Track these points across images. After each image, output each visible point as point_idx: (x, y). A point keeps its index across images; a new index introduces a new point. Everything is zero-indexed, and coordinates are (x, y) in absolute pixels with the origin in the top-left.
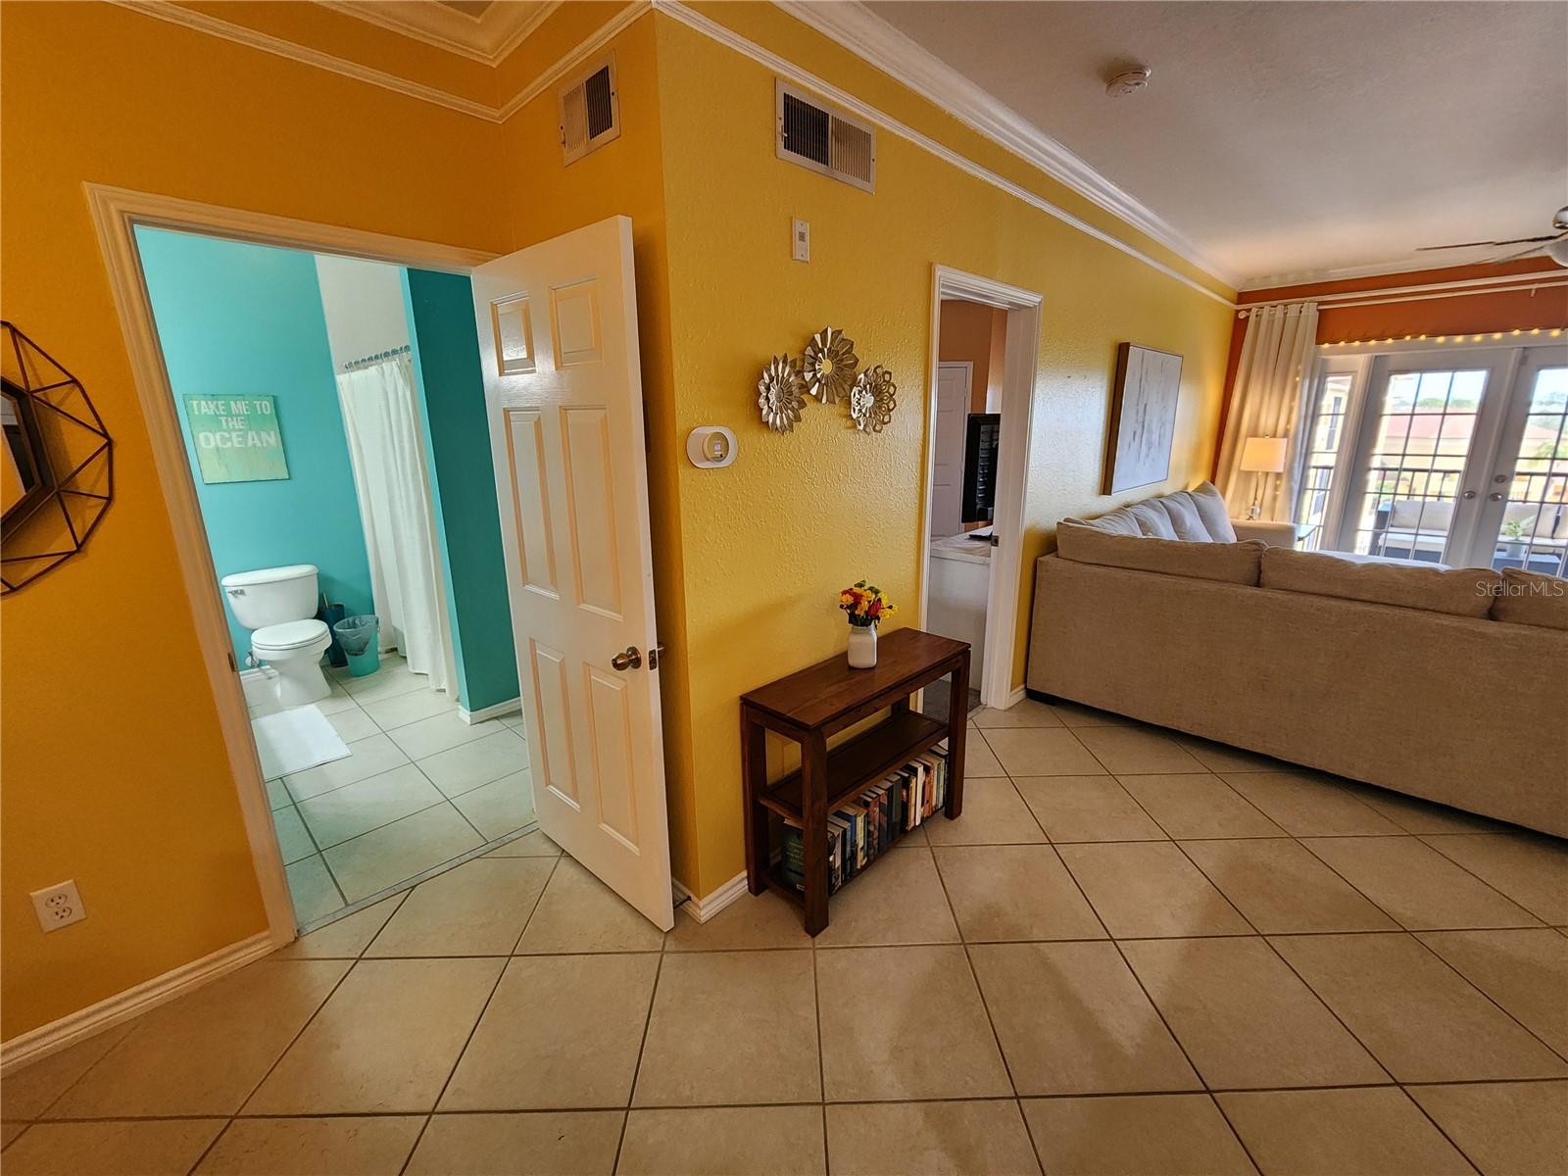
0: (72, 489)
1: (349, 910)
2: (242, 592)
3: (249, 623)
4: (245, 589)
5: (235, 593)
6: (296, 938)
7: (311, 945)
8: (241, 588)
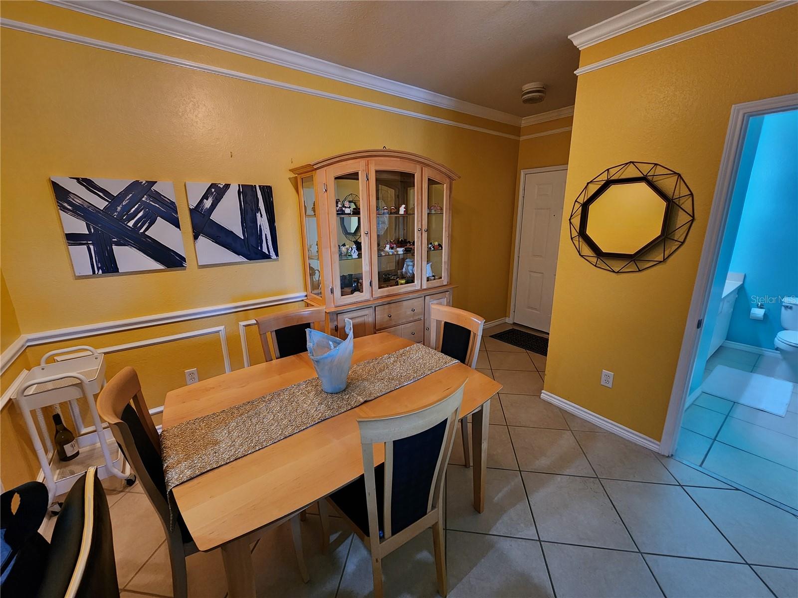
0: (672, 238)
1: (700, 469)
2: (791, 308)
3: (785, 325)
4: (793, 306)
5: (786, 307)
6: (669, 456)
7: (672, 465)
8: (791, 305)
